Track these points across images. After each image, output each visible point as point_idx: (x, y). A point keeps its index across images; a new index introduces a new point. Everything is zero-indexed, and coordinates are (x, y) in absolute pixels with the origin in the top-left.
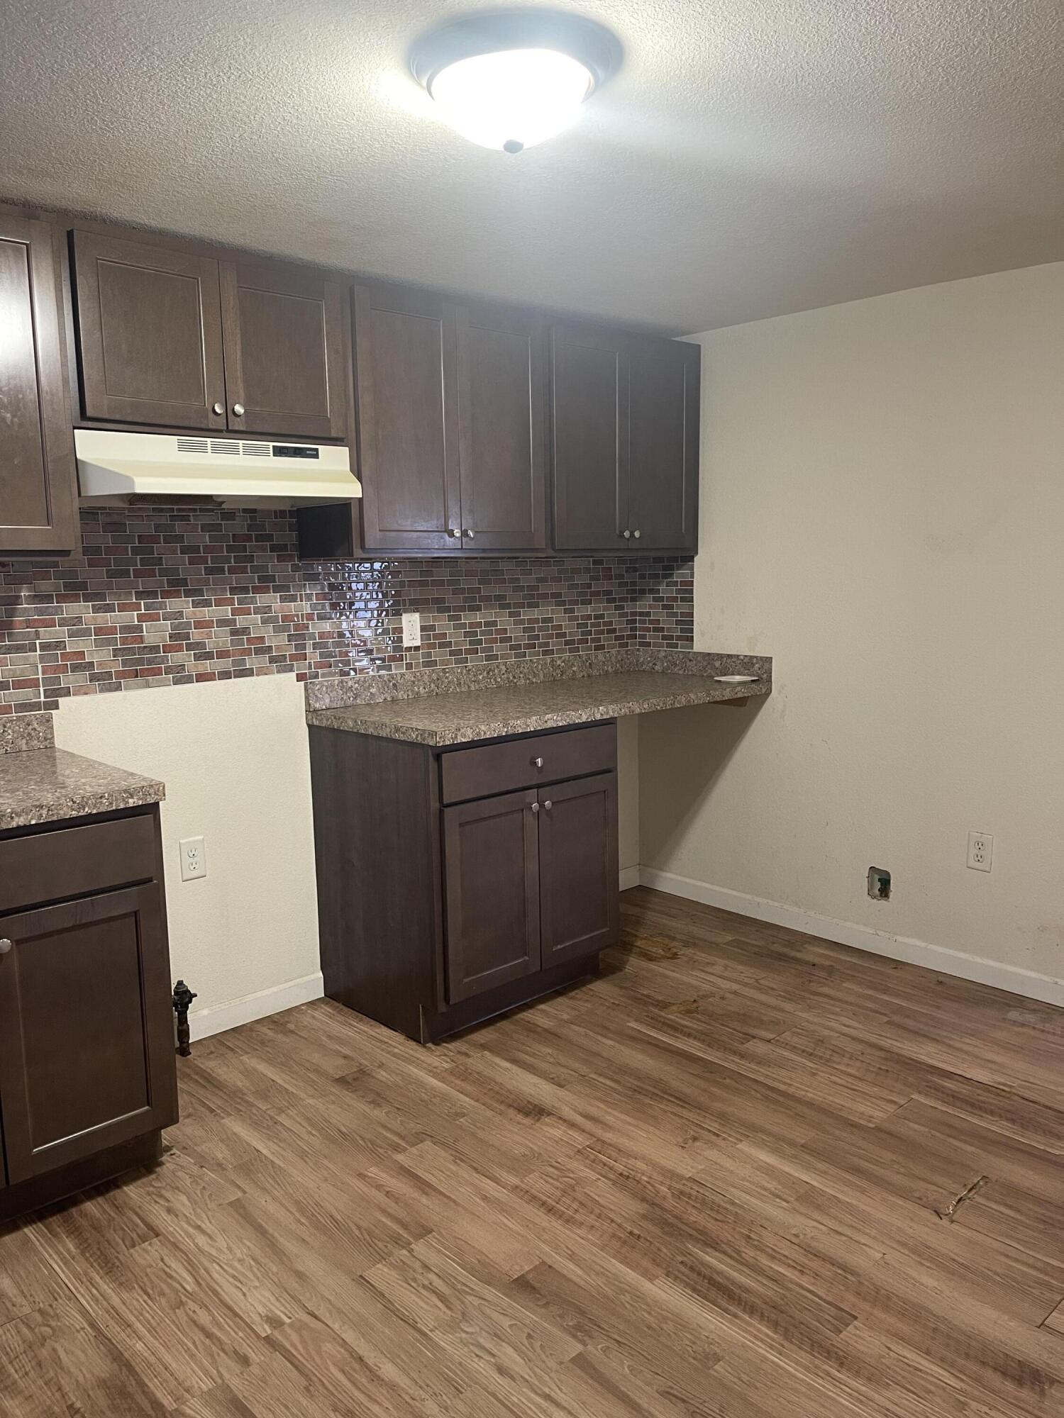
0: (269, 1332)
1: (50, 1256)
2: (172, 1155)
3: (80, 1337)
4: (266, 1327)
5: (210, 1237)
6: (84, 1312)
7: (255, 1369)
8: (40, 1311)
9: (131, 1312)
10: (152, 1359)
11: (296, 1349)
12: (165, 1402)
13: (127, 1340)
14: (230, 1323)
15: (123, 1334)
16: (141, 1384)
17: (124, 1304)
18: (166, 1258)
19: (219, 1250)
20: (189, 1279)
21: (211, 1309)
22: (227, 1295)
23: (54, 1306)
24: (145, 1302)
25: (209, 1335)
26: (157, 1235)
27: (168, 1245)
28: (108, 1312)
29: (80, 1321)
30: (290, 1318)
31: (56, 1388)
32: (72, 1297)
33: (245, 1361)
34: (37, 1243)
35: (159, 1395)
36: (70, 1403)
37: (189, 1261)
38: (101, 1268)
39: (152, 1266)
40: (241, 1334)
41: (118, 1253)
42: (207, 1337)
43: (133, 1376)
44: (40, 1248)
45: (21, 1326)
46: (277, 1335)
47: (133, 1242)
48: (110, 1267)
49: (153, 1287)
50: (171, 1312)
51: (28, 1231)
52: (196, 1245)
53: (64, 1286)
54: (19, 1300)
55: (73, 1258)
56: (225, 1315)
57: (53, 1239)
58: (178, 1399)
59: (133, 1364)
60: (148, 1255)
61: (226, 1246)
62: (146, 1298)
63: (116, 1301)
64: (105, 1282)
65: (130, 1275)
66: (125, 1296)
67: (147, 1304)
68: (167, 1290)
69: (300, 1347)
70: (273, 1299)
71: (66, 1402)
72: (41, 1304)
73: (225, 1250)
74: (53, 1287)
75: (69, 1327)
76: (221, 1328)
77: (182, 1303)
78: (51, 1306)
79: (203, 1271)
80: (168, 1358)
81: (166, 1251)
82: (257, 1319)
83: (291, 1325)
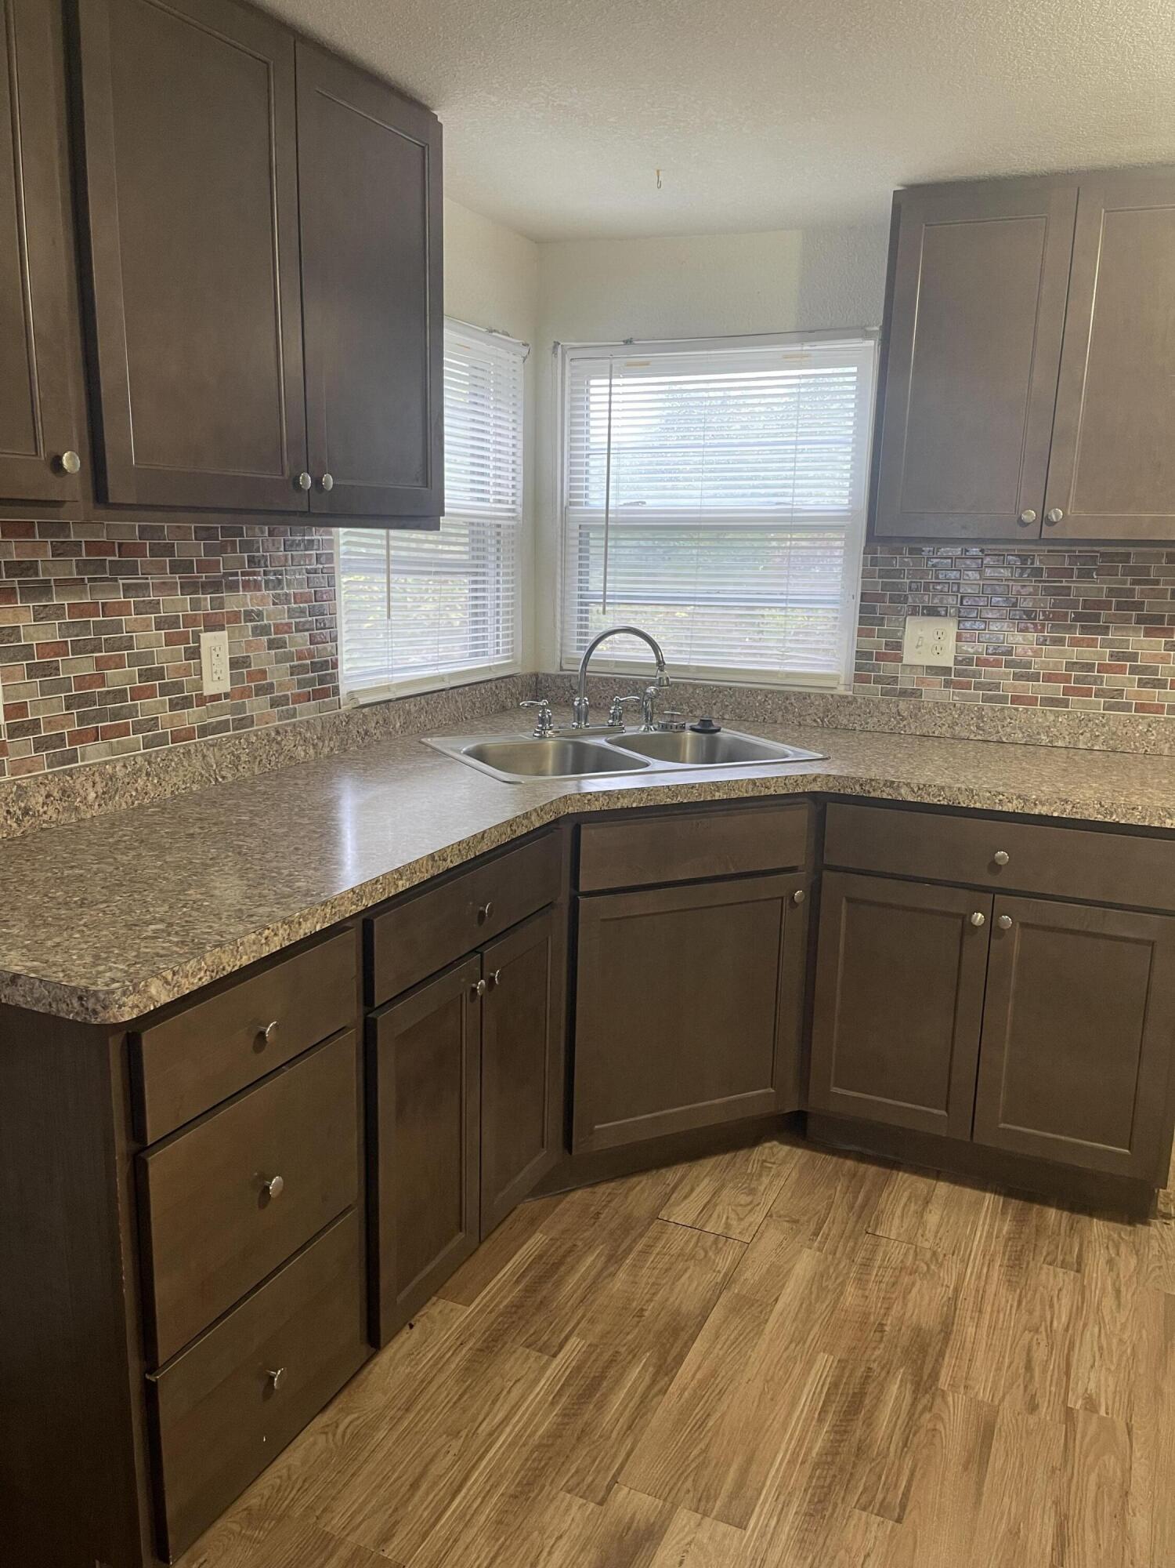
0: (1078, 1407)
1: (984, 1224)
2: (1166, 1223)
3: (939, 1291)
4: (1080, 1402)
5: (1119, 1305)
6: (961, 1277)
7: (1032, 1420)
8: (934, 1254)
9: (993, 1304)
10: (968, 1345)
11: (1083, 1437)
12: (942, 1379)
13: (968, 1319)
14: (1056, 1376)
15: (969, 1313)
16: (941, 1354)
17: (995, 1295)
18: (1064, 1292)
19: (1114, 1320)
20: (1064, 1319)
21: (1054, 1352)
22: (1079, 1355)
23: (947, 1258)
24: (1011, 1306)
25: (1029, 1367)
26: (1078, 1271)
27: (1078, 1284)
28: (977, 1291)
29: (952, 1282)
30: (1107, 1413)
31: (887, 1306)
32: (965, 1262)
33: (1033, 1408)
34: (985, 1209)
35: (943, 1372)
36: (884, 1322)
37: (1079, 1310)
38: (1009, 1260)
39: (1047, 1288)
40: (1053, 1389)
41: (1033, 1259)
42: (1026, 1368)
43: (942, 1344)
44: (983, 1214)
45: (912, 1252)
46: (1081, 1416)
47: (1054, 1260)
48: (1017, 1263)
49: (1030, 1301)
50: (1021, 1328)
51: (989, 1197)
52: (1099, 1303)
53: (969, 1250)
54: (929, 1235)
55: (997, 1237)
56: (1059, 1365)
57: (999, 1215)
58: (953, 1385)
59: (953, 1337)
60: (1053, 1280)
61: (1123, 1321)
62: (1015, 1304)
63: (991, 1289)
64: (1000, 1271)
65: (1023, 1281)
66: (1003, 1291)
67: (1011, 1310)
68: (1037, 1313)
69: (1087, 1439)
70: (1111, 1388)
71: (882, 1319)
72: (939, 1250)
73: (1118, 1324)
74: (960, 1245)
75: (940, 1277)
76: (1044, 1371)
77: (1037, 1331)
78: (945, 1255)
79: (1082, 1323)
80: (980, 1356)
81: (1071, 1287)
82: (1080, 1390)
83: (1101, 1419)
